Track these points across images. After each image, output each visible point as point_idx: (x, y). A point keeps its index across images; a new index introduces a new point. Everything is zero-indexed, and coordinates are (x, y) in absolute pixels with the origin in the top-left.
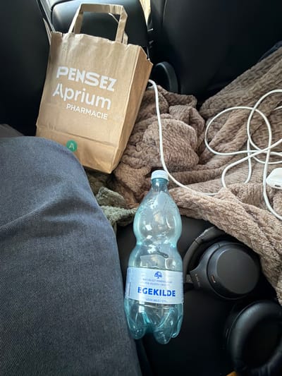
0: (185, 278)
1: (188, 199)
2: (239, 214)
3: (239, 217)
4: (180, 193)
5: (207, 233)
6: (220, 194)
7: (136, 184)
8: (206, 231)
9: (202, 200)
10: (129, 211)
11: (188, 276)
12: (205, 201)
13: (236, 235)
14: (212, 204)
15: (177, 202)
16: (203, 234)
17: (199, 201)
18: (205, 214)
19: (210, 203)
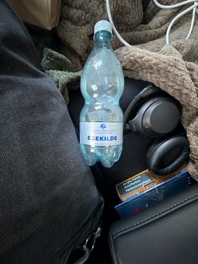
0: (124, 127)
1: (132, 58)
2: (179, 70)
3: (179, 73)
4: (125, 53)
5: (145, 91)
6: (163, 51)
7: (81, 46)
8: (145, 89)
9: (146, 58)
10: (76, 74)
11: (127, 125)
12: (150, 58)
13: (170, 91)
14: (157, 61)
15: (121, 62)
16: (142, 92)
17: (143, 59)
18: (146, 73)
19: (154, 60)
